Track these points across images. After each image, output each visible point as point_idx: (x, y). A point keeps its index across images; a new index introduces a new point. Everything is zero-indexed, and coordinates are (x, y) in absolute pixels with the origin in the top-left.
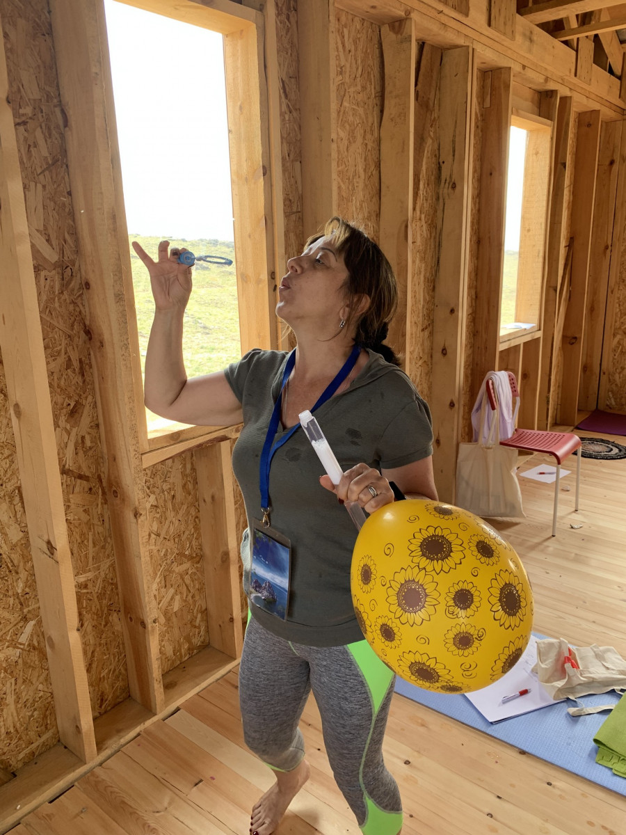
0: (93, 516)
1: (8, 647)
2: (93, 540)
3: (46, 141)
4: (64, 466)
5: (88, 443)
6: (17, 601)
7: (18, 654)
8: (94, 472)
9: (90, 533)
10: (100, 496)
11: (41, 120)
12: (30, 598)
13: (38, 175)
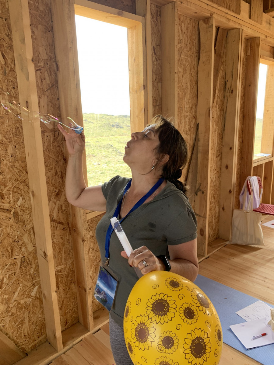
0: (65, 240)
1: (26, 297)
2: (64, 251)
3: (49, 77)
4: (53, 218)
5: (64, 208)
6: (31, 277)
7: (30, 301)
8: (66, 220)
9: (63, 248)
10: (68, 231)
11: (47, 68)
12: (36, 276)
13: (45, 92)
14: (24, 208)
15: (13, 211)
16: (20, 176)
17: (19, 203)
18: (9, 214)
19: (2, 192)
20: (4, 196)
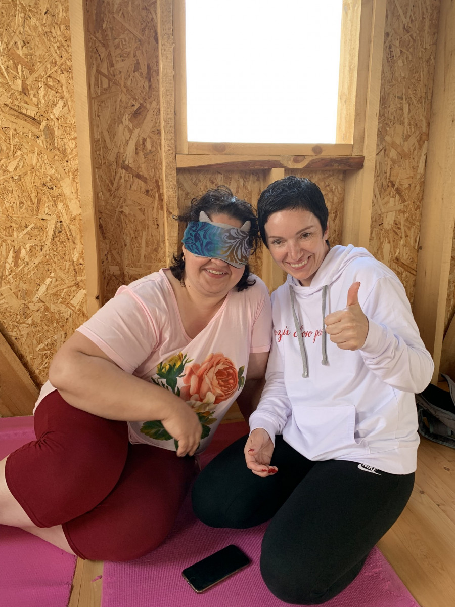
14: (66, 125)
15: (44, 124)
16: (62, 57)
17: (57, 111)
18: (36, 128)
19: (25, 81)
20: (28, 89)
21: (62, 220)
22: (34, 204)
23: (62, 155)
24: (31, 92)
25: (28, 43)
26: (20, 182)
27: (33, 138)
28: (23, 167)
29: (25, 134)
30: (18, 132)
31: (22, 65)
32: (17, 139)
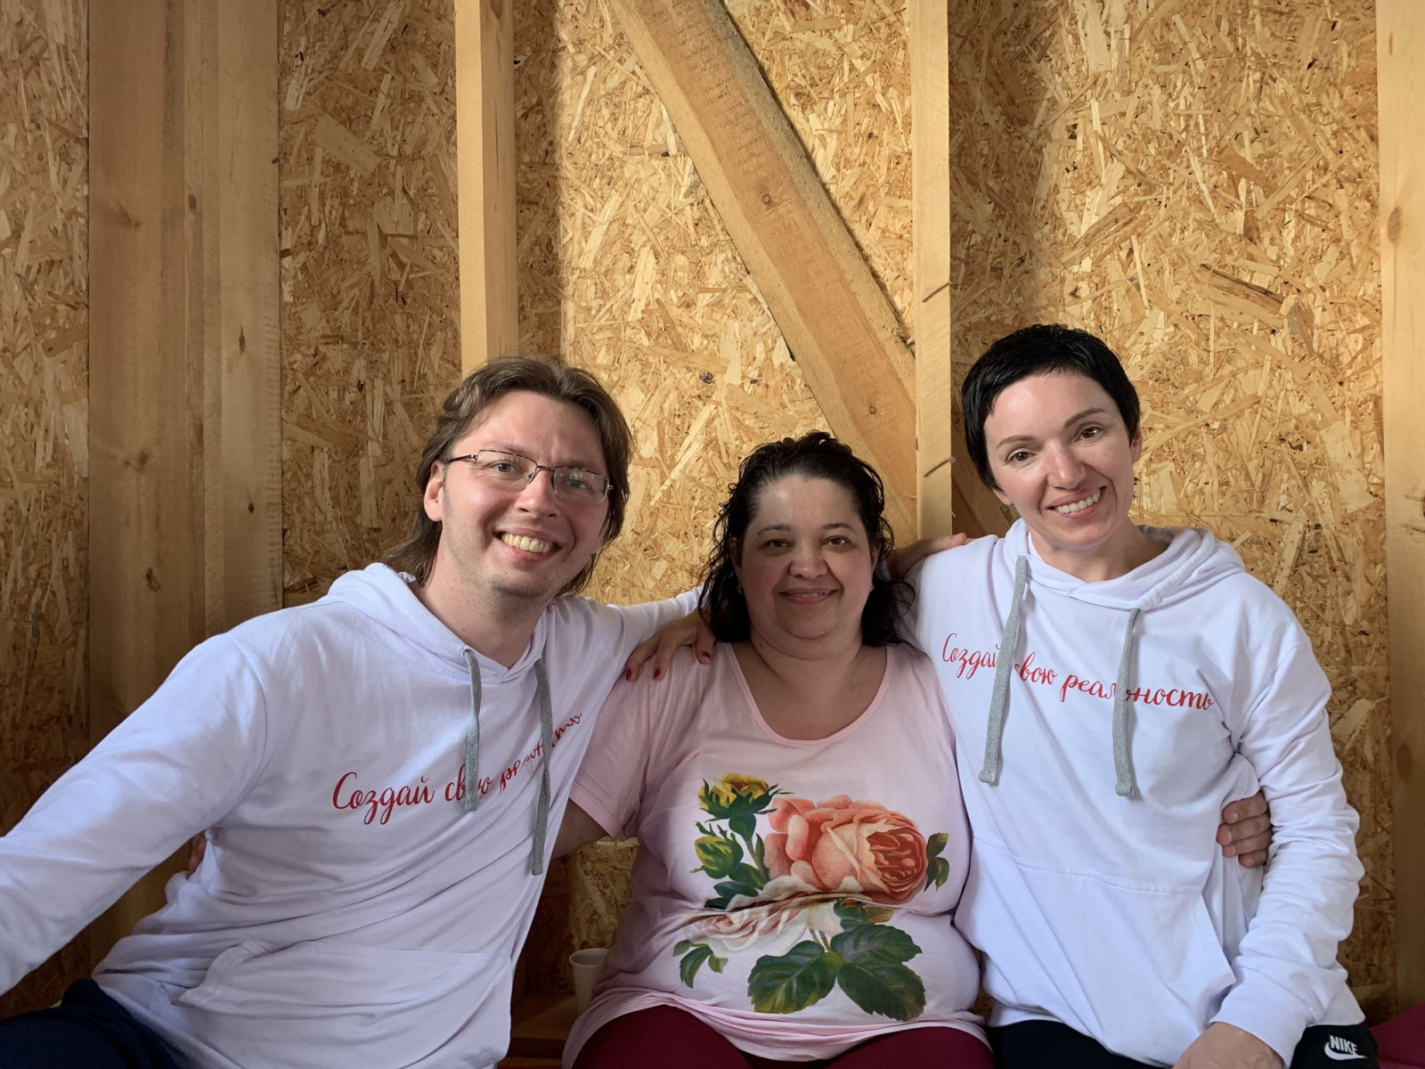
21: (1321, 522)
22: (1253, 485)
23: (1328, 370)
24: (1266, 236)
25: (1265, 132)
26: (1225, 436)
27: (1262, 333)
28: (1233, 401)
29: (1244, 328)
30: (1229, 322)
31: (1248, 179)
32: (1224, 340)
